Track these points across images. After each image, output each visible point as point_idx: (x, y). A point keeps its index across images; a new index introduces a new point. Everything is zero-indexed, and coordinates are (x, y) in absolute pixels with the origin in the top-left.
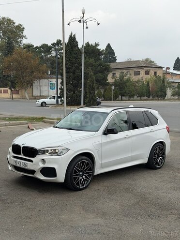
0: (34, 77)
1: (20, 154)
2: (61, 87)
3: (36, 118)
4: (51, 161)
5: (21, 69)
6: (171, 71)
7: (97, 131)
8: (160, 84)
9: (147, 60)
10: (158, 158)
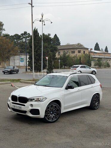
0: (11, 55)
1: (17, 101)
2: (29, 61)
3: (15, 80)
4: (36, 105)
5: (2, 50)
6: (93, 51)
7: (62, 87)
8: (87, 58)
9: (78, 44)
10: (96, 103)
